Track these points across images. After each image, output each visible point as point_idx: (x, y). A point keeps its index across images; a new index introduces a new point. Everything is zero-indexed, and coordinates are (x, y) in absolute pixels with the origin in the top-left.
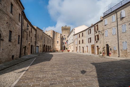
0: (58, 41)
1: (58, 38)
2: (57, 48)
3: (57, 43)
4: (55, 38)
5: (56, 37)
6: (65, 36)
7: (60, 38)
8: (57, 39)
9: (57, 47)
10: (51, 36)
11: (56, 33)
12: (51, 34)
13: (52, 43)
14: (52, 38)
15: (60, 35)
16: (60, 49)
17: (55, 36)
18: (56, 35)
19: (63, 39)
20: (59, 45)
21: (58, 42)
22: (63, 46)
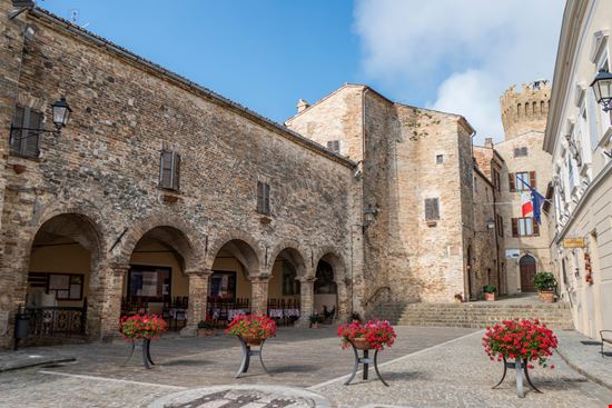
0: (433, 194)
1: (432, 170)
2: (425, 276)
3: (422, 216)
4: (401, 165)
5: (415, 154)
6: (522, 159)
7: (455, 168)
8: (417, 173)
9: (424, 261)
10: (343, 152)
11: (403, 114)
12: (347, 130)
13: (354, 217)
14: (353, 167)
15: (450, 132)
16: (461, 288)
17: (402, 149)
18: (406, 134)
19: (506, 185)
20: (444, 239)
21: (432, 208)
22: (509, 253)
